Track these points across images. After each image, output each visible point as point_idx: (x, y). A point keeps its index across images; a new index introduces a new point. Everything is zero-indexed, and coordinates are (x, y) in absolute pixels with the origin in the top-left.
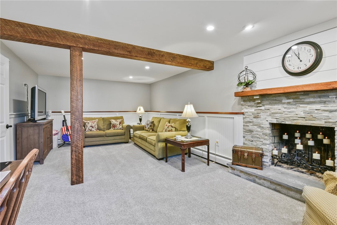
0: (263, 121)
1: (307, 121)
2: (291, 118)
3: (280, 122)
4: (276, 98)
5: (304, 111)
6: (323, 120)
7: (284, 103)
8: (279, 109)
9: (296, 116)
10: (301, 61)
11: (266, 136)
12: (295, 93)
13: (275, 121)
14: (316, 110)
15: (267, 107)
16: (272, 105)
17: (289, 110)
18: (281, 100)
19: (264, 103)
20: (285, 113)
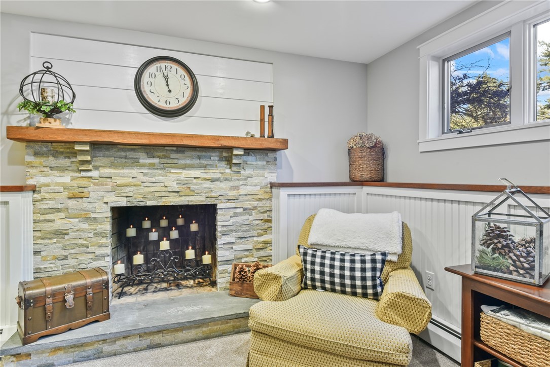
0: (96, 205)
1: (182, 198)
2: (157, 194)
3: (135, 203)
4: (128, 154)
5: (177, 180)
6: (204, 194)
7: (143, 166)
8: (133, 178)
9: (166, 189)
10: (170, 91)
11: (103, 237)
12: (163, 148)
13: (123, 203)
14: (195, 178)
15: (106, 171)
16: (118, 169)
17: (153, 180)
18: (136, 158)
19: (99, 162)
20: (145, 184)
